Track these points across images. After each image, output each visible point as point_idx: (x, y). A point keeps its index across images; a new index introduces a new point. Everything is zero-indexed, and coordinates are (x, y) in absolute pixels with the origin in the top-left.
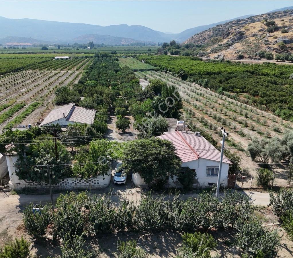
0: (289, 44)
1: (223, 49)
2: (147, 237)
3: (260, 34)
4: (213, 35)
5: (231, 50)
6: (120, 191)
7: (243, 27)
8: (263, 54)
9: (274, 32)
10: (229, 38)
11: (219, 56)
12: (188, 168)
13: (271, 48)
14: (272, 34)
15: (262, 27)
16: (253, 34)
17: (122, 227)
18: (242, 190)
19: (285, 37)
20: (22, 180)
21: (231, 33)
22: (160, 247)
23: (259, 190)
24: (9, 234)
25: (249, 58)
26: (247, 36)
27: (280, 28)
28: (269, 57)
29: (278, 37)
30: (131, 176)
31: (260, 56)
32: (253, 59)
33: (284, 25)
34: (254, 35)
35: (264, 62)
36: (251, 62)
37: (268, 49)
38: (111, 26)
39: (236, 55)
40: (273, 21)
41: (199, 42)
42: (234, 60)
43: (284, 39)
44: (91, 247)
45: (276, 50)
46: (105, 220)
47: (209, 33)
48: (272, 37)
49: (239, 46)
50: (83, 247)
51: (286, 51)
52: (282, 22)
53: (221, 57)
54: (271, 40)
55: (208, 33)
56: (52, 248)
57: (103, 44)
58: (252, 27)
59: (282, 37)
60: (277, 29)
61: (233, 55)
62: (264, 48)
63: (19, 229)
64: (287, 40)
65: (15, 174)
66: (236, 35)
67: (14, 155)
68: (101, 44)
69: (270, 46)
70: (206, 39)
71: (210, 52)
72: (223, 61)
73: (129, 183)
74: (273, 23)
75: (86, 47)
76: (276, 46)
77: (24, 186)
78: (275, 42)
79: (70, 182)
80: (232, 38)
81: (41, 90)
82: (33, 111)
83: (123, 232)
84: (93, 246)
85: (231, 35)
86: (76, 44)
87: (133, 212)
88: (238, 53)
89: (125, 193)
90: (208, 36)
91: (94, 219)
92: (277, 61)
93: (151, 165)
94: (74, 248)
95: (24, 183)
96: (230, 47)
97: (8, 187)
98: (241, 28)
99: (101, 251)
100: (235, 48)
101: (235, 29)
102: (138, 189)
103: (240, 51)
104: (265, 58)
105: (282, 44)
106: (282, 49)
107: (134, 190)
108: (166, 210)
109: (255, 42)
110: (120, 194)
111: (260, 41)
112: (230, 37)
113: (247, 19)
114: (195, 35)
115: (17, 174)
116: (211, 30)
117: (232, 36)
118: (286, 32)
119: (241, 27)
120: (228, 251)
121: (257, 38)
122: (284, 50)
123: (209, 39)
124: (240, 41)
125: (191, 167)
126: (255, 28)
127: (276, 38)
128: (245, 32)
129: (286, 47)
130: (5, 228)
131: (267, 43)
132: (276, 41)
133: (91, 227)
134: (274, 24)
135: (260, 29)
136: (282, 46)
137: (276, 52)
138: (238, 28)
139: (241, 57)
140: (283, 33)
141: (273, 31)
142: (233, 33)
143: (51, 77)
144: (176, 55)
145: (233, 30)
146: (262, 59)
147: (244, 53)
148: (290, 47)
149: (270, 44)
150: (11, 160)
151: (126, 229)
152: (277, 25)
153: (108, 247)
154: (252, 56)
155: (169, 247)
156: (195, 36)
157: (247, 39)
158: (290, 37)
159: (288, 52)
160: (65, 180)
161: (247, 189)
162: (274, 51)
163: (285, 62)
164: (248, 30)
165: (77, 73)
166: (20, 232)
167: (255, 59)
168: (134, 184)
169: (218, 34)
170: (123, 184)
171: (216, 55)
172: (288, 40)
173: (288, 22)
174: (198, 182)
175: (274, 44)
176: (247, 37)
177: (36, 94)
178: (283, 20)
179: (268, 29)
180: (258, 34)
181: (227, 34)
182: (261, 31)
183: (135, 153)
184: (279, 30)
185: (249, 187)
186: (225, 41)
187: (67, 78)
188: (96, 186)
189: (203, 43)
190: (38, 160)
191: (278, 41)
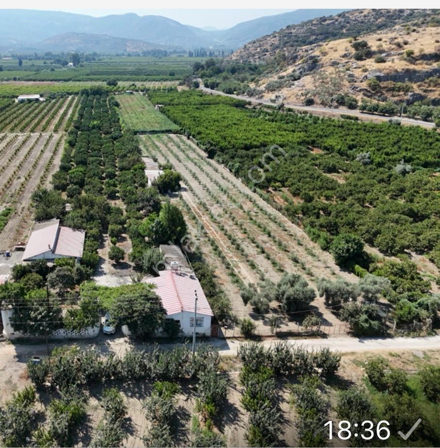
0: (385, 83)
1: (285, 85)
2: (129, 384)
3: (344, 62)
4: (280, 44)
5: (296, 88)
6: (109, 341)
7: (319, 47)
8: (343, 98)
9: (365, 59)
10: (296, 66)
11: (277, 97)
12: (172, 320)
13: (357, 88)
14: (361, 63)
15: (346, 50)
16: (333, 61)
17: (108, 376)
18: (224, 339)
19: (380, 71)
20: (17, 332)
21: (299, 57)
22: (140, 392)
23: (241, 339)
24: (14, 382)
25: (321, 104)
26: (323, 64)
27: (374, 53)
28: (351, 104)
29: (370, 69)
30: (121, 328)
31: (337, 102)
32: (327, 107)
33: (381, 48)
34: (334, 64)
35: (342, 113)
36: (324, 113)
37: (353, 89)
38: (108, 16)
39: (303, 98)
40: (364, 41)
41: (256, 57)
42: (299, 108)
43: (378, 74)
44: (83, 393)
45: (365, 91)
46: (93, 371)
47: (274, 41)
48: (360, 69)
49: (308, 82)
50: (77, 393)
51: (379, 94)
52: (379, 43)
53: (280, 101)
54: (358, 73)
55: (271, 41)
56: (51, 393)
57: (95, 54)
58: (332, 48)
59: (376, 71)
60: (369, 54)
61: (298, 97)
62: (346, 89)
63: (21, 377)
64: (382, 75)
65: (10, 325)
66: (306, 62)
67: (10, 309)
68: (91, 53)
69: (356, 84)
70: (267, 51)
71: (264, 89)
72: (282, 108)
73: (118, 334)
74: (364, 45)
75: (67, 63)
76: (364, 85)
77: (18, 336)
78: (364, 77)
79: (61, 333)
80: (300, 65)
81: (9, 182)
82: (6, 224)
83: (110, 380)
84: (84, 391)
85: (300, 59)
86: (49, 55)
87: (118, 364)
88: (306, 95)
89: (113, 343)
90: (271, 46)
91: (85, 370)
92: (362, 113)
93: (136, 321)
94: (70, 394)
95: (18, 334)
96: (296, 83)
97: (2, 336)
98: (316, 49)
99: (91, 396)
100: (303, 86)
101: (307, 51)
102: (126, 339)
103: (309, 93)
104: (344, 105)
105: (374, 82)
106: (374, 90)
107: (122, 340)
108: (146, 361)
109: (334, 76)
110: (108, 344)
111: (342, 74)
112: (297, 64)
113: (337, 18)
114: (249, 44)
115: (12, 326)
116: (277, 35)
117: (300, 62)
118: (382, 61)
119: (315, 46)
120: (194, 395)
121: (337, 70)
122: (377, 92)
123: (272, 51)
124: (312, 72)
125: (176, 319)
126: (336, 51)
127: (365, 70)
128: (320, 58)
129: (380, 87)
130: (9, 377)
131: (352, 79)
132: (366, 77)
133: (83, 376)
134: (366, 46)
135: (344, 53)
136: (374, 85)
137: (365, 95)
138: (312, 49)
139: (310, 102)
140: (378, 62)
141: (364, 57)
142: (302, 57)
143: (18, 150)
144: (212, 88)
145: (303, 52)
146: (341, 108)
147: (315, 95)
148: (386, 87)
149: (356, 82)
150: (6, 314)
151: (113, 378)
152: (369, 48)
153: (97, 393)
154: (326, 102)
155: (147, 393)
156: (250, 46)
157: (323, 69)
158: (387, 71)
159: (383, 96)
160: (57, 331)
161: (229, 338)
162: (362, 92)
163: (373, 114)
164: (325, 54)
165: (56, 137)
166: (22, 380)
167: (330, 106)
168: (123, 333)
169: (288, 42)
170: (112, 334)
171: (272, 96)
172: (384, 76)
173: (388, 43)
174: (183, 332)
175: (361, 82)
176: (322, 66)
177: (3, 190)
178: (380, 40)
179: (355, 55)
180: (341, 62)
181: (294, 58)
182: (345, 56)
183: (122, 309)
184: (373, 56)
185: (232, 336)
186: (290, 70)
187: (42, 151)
188: (87, 336)
189: (262, 58)
190: (33, 314)
191: (368, 76)
